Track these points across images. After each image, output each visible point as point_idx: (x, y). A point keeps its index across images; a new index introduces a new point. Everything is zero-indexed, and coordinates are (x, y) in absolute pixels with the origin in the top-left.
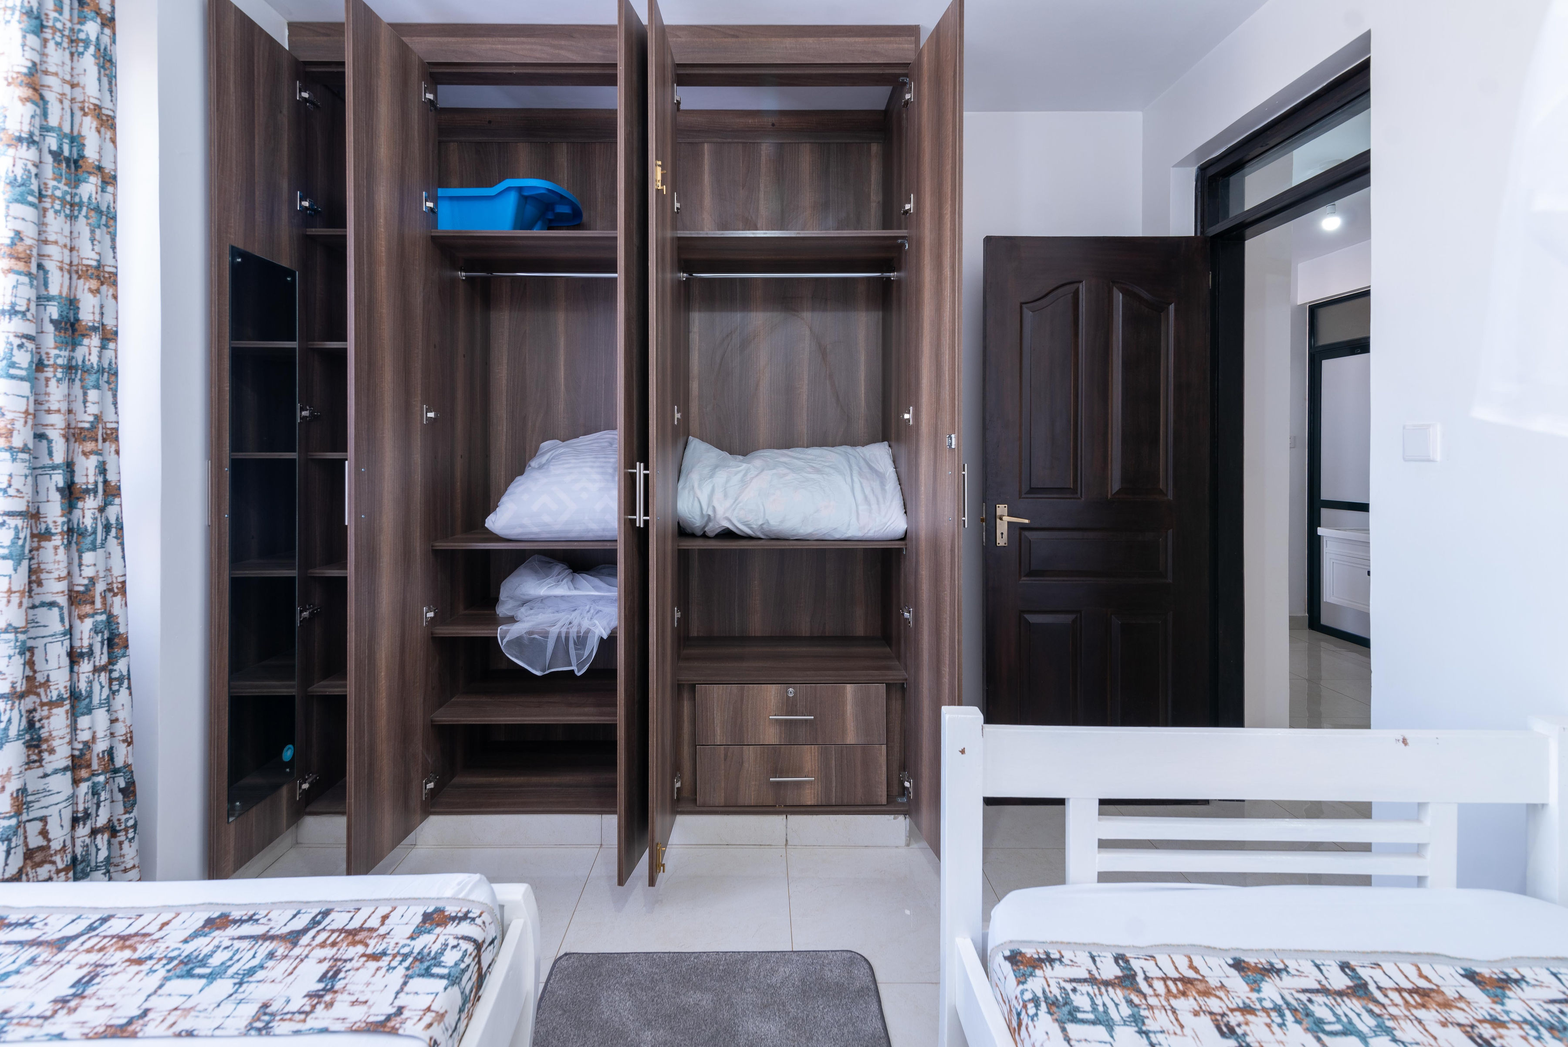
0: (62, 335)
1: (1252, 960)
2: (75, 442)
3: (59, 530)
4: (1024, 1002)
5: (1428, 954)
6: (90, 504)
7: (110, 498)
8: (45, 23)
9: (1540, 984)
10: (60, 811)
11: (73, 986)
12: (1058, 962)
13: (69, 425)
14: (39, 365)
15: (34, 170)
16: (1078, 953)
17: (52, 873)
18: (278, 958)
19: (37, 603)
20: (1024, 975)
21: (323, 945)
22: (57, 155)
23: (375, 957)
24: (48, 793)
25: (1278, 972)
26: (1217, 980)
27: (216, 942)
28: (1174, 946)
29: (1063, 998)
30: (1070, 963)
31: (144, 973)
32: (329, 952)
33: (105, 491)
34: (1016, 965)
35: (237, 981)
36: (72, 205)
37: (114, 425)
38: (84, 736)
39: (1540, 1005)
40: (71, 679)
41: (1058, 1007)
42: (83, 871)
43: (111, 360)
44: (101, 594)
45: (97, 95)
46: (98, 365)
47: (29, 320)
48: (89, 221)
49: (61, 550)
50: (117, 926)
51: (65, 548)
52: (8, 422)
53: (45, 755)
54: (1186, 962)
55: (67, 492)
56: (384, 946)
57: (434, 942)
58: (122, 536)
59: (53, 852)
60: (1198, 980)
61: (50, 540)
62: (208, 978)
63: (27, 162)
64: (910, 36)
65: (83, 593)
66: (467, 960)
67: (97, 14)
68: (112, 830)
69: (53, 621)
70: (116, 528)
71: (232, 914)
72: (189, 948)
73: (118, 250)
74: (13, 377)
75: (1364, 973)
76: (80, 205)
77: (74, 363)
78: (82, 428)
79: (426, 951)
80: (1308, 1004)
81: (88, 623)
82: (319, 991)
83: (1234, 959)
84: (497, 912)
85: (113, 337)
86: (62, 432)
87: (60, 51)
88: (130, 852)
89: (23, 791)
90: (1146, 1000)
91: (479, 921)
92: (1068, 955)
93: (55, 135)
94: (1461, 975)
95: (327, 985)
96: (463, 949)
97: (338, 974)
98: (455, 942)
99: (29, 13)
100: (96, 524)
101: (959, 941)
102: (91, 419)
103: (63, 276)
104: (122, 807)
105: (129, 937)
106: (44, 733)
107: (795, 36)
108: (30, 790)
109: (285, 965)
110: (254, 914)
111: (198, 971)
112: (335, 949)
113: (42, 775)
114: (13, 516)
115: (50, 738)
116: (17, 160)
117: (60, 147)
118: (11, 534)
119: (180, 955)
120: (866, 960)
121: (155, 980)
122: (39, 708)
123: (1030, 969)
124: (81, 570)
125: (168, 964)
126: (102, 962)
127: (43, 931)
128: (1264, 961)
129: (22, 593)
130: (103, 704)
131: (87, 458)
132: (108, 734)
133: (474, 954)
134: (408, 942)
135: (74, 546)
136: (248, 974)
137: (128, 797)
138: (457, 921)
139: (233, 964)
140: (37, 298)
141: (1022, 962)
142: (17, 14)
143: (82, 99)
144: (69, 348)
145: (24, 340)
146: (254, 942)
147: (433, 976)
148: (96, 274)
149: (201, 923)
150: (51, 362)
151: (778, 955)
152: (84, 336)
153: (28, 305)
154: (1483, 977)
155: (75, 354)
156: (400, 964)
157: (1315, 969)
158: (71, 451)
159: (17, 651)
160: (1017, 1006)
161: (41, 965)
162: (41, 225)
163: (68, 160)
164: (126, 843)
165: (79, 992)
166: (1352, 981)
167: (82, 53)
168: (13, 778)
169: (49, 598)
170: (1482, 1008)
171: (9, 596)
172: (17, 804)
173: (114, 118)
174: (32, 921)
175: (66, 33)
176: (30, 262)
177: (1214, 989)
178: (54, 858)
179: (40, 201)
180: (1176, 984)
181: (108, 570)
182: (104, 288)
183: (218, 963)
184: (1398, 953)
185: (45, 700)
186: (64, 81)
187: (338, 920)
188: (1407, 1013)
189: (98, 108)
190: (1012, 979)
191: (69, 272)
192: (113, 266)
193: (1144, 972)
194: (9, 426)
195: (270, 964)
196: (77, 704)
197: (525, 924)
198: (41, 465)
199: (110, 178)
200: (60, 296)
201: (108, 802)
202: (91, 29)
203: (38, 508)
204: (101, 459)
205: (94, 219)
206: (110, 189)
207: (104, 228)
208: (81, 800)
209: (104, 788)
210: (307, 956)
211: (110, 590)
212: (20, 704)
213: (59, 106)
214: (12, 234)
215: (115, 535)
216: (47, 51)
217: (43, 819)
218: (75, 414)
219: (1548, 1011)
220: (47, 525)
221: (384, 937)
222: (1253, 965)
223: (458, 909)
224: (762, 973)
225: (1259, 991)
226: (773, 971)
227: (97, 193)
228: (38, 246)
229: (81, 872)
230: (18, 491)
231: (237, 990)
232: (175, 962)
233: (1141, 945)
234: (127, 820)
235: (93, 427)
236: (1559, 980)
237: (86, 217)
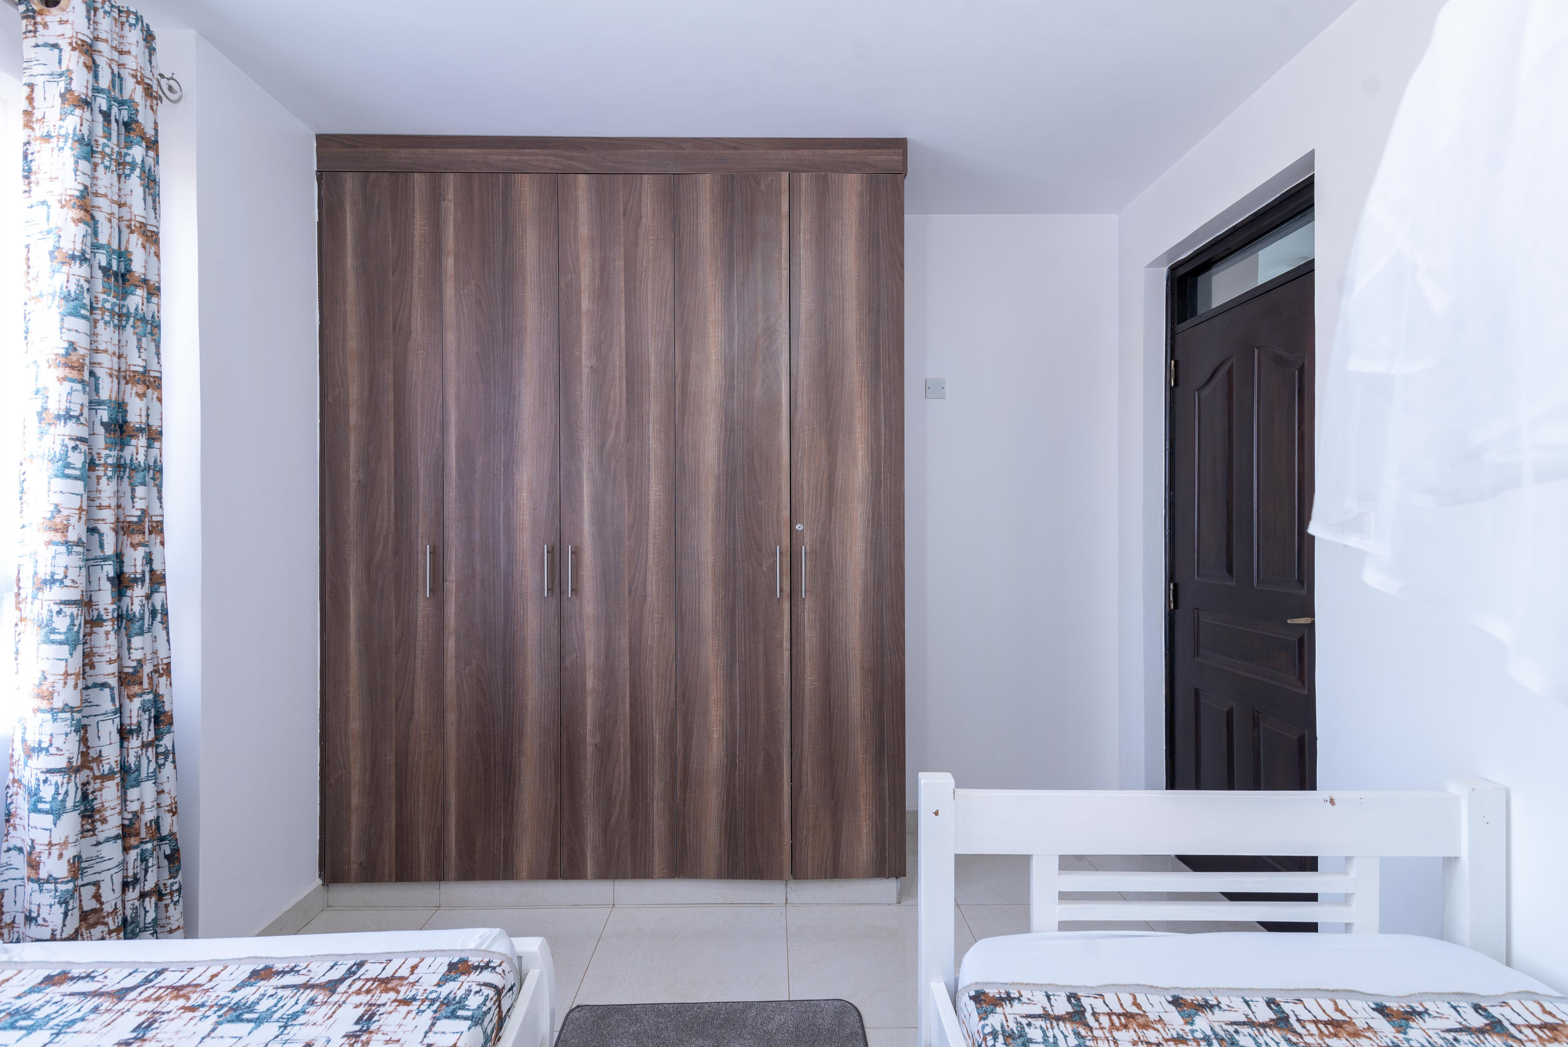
0: (112, 436)
1: (1189, 997)
2: (124, 534)
3: (110, 617)
4: (985, 1035)
5: (1344, 991)
6: (138, 592)
7: (156, 586)
8: (95, 149)
9: (1440, 1016)
10: (112, 876)
11: (134, 1031)
12: (1017, 1001)
13: (118, 519)
14: (92, 465)
15: (86, 286)
16: (1035, 993)
17: (105, 933)
18: (318, 1004)
19: (90, 684)
20: (986, 1012)
21: (358, 992)
22: (106, 271)
23: (406, 1002)
24: (101, 860)
25: (1211, 1007)
26: (1157, 1015)
27: (261, 991)
28: (1120, 985)
29: (1018, 1031)
30: (1028, 1001)
31: (198, 1018)
32: (364, 998)
33: (151, 579)
34: (980, 1003)
35: (282, 1024)
36: (120, 315)
37: (159, 519)
38: (134, 807)
39: (1437, 1033)
40: (121, 754)
41: (1013, 1039)
42: (132, 932)
43: (156, 458)
44: (148, 675)
45: (143, 213)
46: (145, 464)
47: (82, 424)
48: (136, 331)
49: (112, 635)
50: (170, 978)
51: (115, 633)
52: (64, 518)
53: (98, 825)
54: (1130, 999)
55: (116, 581)
56: (414, 992)
57: (459, 989)
58: (167, 621)
59: (105, 914)
60: (1139, 1014)
61: (102, 627)
62: (255, 1022)
63: (80, 278)
64: (899, 148)
65: (132, 674)
66: (489, 1004)
67: (142, 138)
68: (158, 893)
69: (104, 701)
70: (161, 613)
71: (275, 966)
72: (237, 997)
73: (162, 356)
74: (68, 477)
75: (1287, 1008)
76: (128, 315)
77: (122, 462)
78: (130, 522)
79: (452, 996)
80: (1234, 1034)
81: (137, 702)
82: (356, 1031)
83: (1173, 997)
84: (516, 961)
85: (158, 436)
86: (112, 526)
87: (109, 174)
88: (175, 914)
89: (78, 858)
90: (1092, 1032)
91: (499, 970)
92: (1026, 994)
93: (104, 252)
94: (1372, 1009)
95: (363, 1027)
96: (485, 994)
97: (373, 1017)
98: (478, 988)
99: (81, 140)
100: (144, 611)
101: (933, 985)
102: (139, 513)
103: (112, 382)
104: (168, 873)
105: (183, 987)
106: (97, 804)
107: (791, 148)
108: (84, 857)
109: (325, 1009)
110: (295, 966)
111: (246, 1016)
112: (370, 996)
113: (95, 843)
114: (69, 604)
115: (103, 808)
116: (70, 276)
117: (109, 263)
118: (68, 621)
119: (229, 1003)
120: (855, 1008)
121: (208, 1024)
122: (92, 781)
123: (992, 1007)
124: (129, 654)
125: (219, 1010)
126: (159, 1009)
127: (104, 984)
128: (1199, 998)
129: (77, 675)
130: (150, 777)
131: (135, 550)
132: (155, 805)
133: (495, 999)
134: (435, 988)
135: (123, 631)
136: (292, 1018)
137: (174, 863)
138: (479, 970)
139: (278, 1010)
140: (89, 403)
141: (985, 1001)
142: (70, 141)
143: (129, 218)
144: (118, 448)
145: (78, 443)
146: (296, 991)
147: (458, 1017)
148: (142, 379)
149: (247, 975)
150: (102, 462)
151: (774, 1004)
152: (131, 436)
153: (81, 410)
154: (1392, 1010)
155: (123, 454)
156: (429, 1007)
157: (1244, 1004)
158: (120, 544)
159: (73, 728)
160: (978, 1039)
161: (104, 1013)
162: (93, 335)
163: (116, 274)
164: (172, 906)
165: (140, 1036)
166: (1275, 1015)
167: (129, 175)
168: (70, 845)
169: (101, 680)
170: (1386, 1036)
171: (66, 678)
172: (73, 869)
173: (157, 234)
174: (92, 975)
175: (114, 157)
176: (83, 371)
177: (1152, 1022)
178: (106, 920)
179: (91, 314)
180: (1120, 1019)
181: (155, 653)
182: (150, 391)
183: (265, 1009)
184: (1318, 990)
185: (97, 774)
186: (113, 202)
187: (372, 970)
188: (1321, 1042)
189: (143, 225)
190: (975, 1016)
191: (118, 378)
192: (158, 371)
193: (1093, 1008)
194: (65, 522)
195: (311, 1009)
196: (126, 777)
197: (541, 972)
198: (93, 557)
199: (154, 289)
200: (110, 400)
201: (155, 868)
202: (137, 152)
203: (91, 596)
204: (147, 549)
205: (141, 329)
206: (154, 299)
207: (150, 336)
208: (130, 866)
209: (151, 855)
210: (344, 1002)
211: (156, 671)
212: (76, 777)
213: (109, 225)
214: (66, 345)
215: (160, 620)
216: (97, 174)
217: (97, 884)
218: (124, 509)
219: (1444, 1039)
220: (99, 612)
221: (413, 984)
222: (1190, 1001)
223: (480, 959)
224: (759, 1021)
225: (1192, 1024)
226: (770, 1019)
227: (143, 304)
228: (90, 355)
229: (131, 933)
230: (73, 581)
231: (282, 1032)
232: (226, 1009)
233: (1092, 985)
234: (172, 884)
235: (141, 520)
236: (1458, 1012)
237: (133, 327)
